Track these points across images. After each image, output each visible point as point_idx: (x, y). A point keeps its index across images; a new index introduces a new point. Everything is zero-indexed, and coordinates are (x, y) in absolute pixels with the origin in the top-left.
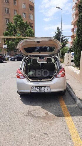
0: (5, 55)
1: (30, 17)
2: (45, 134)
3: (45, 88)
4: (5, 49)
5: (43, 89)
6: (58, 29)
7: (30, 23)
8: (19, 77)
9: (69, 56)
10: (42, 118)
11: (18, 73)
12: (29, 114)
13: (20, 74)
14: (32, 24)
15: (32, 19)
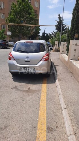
0: (9, 42)
1: (35, 4)
2: (22, 100)
3: (31, 69)
4: (9, 35)
5: (29, 70)
6: (60, 18)
7: (35, 10)
8: (10, 59)
9: (64, 45)
10: (24, 91)
11: (10, 56)
12: (16, 88)
13: (11, 56)
14: (37, 11)
15: (37, 6)
